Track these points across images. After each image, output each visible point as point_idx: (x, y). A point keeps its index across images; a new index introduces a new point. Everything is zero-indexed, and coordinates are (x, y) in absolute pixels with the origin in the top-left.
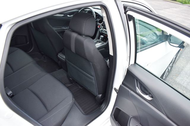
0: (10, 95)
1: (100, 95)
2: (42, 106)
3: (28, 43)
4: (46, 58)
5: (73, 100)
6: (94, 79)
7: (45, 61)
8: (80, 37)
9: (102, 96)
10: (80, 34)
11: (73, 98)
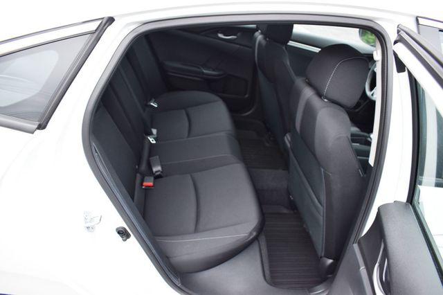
0: (156, 172)
1: (330, 261)
2: (193, 215)
3: (247, 96)
4: (271, 138)
5: (251, 234)
6: (322, 214)
7: (267, 145)
8: (316, 102)
9: (332, 263)
10: (320, 95)
11: (254, 230)
